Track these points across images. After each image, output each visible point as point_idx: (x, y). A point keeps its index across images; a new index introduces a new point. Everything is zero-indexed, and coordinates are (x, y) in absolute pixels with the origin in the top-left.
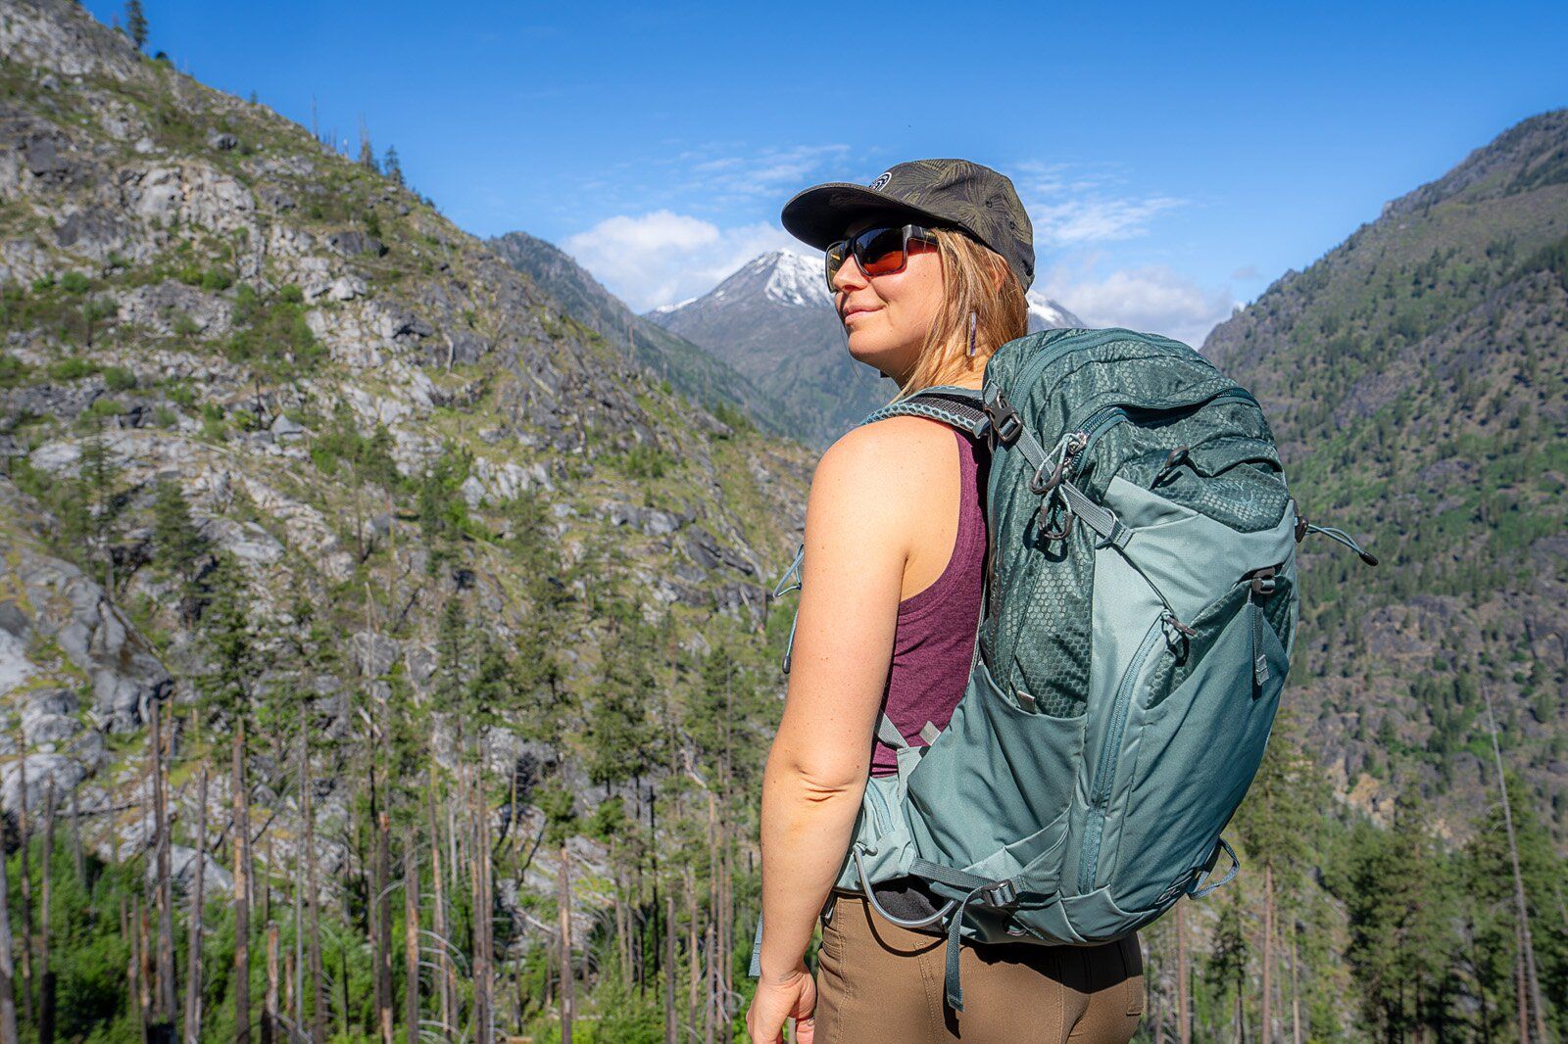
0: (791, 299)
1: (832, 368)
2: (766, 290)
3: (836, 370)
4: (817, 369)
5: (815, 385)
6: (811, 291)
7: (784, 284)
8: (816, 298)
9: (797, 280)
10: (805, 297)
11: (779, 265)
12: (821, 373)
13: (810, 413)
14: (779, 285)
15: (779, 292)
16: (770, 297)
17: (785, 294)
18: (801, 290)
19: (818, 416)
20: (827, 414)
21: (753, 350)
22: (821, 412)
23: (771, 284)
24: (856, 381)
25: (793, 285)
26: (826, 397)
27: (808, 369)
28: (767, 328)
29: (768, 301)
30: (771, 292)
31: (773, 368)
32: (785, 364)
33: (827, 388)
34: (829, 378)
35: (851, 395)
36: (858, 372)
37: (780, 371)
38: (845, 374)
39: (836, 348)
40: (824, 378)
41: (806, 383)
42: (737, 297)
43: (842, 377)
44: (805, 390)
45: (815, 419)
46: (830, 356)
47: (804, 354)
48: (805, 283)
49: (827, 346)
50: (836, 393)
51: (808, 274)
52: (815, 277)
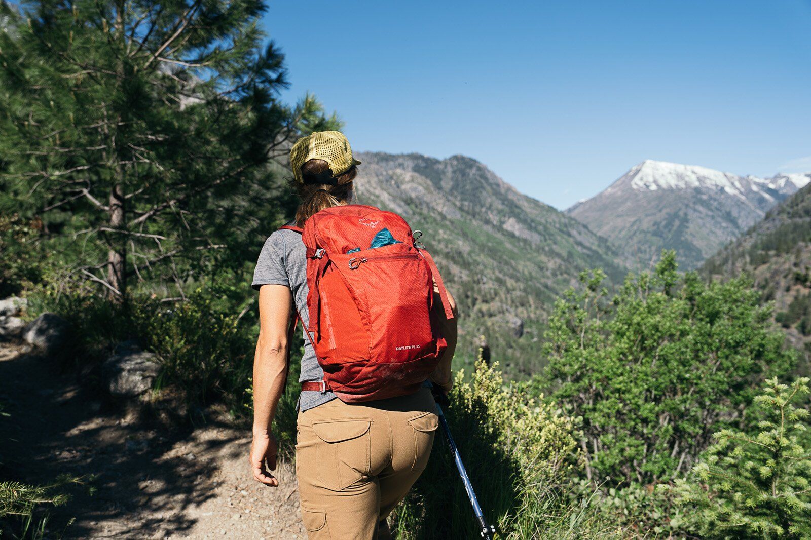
0: (647, 187)
1: (661, 222)
2: (633, 183)
3: (664, 223)
4: (652, 223)
5: (649, 232)
6: (663, 183)
7: (645, 179)
8: (664, 186)
9: (654, 177)
10: (658, 185)
11: (644, 169)
12: (654, 225)
13: (643, 248)
14: (641, 179)
15: (641, 184)
16: (634, 187)
17: (645, 185)
18: (655, 182)
19: (648, 250)
20: (654, 248)
21: (619, 216)
22: (650, 247)
23: (637, 179)
24: (674, 228)
25: (651, 179)
26: (655, 239)
27: (646, 224)
28: (629, 204)
29: (633, 190)
30: (636, 184)
31: (628, 225)
32: (635, 222)
33: (655, 234)
34: (658, 228)
35: (670, 236)
36: (677, 223)
37: (632, 226)
38: (669, 224)
39: (665, 211)
40: (655, 228)
41: (643, 231)
42: (617, 189)
43: (666, 226)
44: (642, 235)
45: (645, 251)
46: (661, 216)
47: (647, 216)
48: (658, 177)
49: (660, 211)
50: (661, 236)
51: (661, 172)
52: (666, 174)
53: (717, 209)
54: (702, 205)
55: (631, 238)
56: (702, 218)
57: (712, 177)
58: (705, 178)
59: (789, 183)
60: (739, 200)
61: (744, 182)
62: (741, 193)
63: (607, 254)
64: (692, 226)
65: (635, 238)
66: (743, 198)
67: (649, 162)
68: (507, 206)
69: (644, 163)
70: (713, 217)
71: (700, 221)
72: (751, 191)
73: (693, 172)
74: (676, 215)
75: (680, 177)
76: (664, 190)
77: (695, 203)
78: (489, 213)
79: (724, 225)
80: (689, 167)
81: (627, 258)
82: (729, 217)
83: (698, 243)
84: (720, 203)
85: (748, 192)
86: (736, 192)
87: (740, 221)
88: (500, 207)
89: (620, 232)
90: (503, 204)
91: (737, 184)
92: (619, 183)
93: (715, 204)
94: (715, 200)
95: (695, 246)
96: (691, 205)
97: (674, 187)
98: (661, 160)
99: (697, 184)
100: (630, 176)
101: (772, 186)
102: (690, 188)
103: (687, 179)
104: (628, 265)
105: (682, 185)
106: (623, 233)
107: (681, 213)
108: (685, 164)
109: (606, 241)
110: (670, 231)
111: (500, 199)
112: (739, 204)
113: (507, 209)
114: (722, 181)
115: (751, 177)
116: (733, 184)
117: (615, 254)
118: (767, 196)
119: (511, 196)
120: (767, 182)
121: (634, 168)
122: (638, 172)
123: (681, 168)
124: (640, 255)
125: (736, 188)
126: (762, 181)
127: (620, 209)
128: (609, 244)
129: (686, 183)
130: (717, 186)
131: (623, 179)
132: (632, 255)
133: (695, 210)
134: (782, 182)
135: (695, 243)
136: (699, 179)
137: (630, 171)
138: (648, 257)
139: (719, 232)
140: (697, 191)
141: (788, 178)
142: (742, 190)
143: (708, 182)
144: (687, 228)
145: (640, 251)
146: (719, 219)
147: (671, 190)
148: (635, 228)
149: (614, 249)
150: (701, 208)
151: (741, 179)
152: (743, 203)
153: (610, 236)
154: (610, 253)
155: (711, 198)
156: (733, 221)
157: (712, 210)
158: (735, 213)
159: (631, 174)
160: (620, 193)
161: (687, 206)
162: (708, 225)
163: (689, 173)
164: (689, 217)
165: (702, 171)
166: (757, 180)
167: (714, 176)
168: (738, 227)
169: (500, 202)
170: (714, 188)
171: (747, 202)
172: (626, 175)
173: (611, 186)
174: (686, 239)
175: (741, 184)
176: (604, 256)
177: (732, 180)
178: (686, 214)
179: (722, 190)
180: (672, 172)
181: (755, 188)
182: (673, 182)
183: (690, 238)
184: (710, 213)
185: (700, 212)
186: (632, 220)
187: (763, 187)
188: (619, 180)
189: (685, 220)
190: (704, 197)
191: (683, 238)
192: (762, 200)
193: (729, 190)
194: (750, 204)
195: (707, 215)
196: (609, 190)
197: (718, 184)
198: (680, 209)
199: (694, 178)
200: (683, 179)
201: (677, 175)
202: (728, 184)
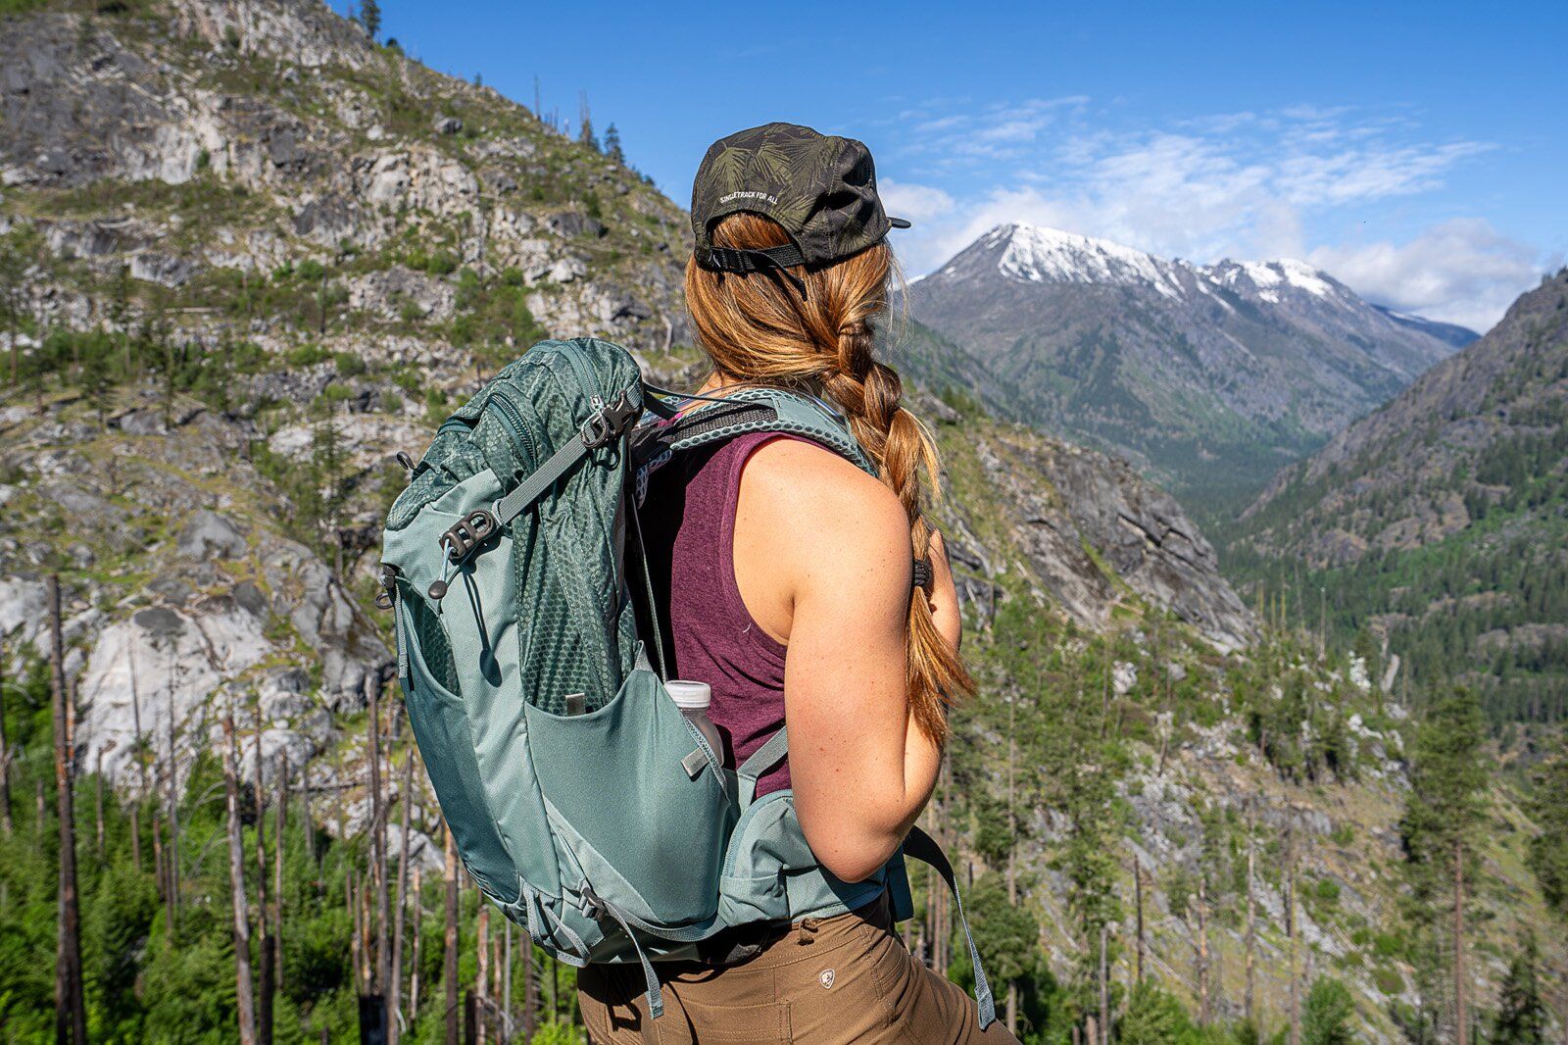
0: (1026, 274)
1: (1071, 349)
2: (1000, 265)
3: (1075, 352)
4: (1054, 350)
5: (1052, 367)
6: (1049, 266)
7: (1019, 259)
8: (1054, 274)
9: (1033, 254)
10: (1043, 272)
11: (1014, 239)
12: (1059, 354)
14: (1013, 259)
15: (1014, 268)
16: (1004, 273)
17: (1021, 269)
18: (1037, 265)
19: (1055, 403)
20: (1065, 400)
21: (986, 330)
22: (1058, 396)
23: (1005, 259)
24: (1097, 362)
25: (1029, 260)
26: (1063, 379)
27: (1045, 350)
28: (1000, 306)
29: (1001, 277)
30: (1005, 266)
31: (1008, 351)
32: (1020, 345)
33: (1064, 371)
34: (1067, 360)
35: (1091, 377)
36: (1099, 353)
37: (1016, 352)
38: (1085, 355)
39: (1075, 327)
40: (1061, 359)
41: (1040, 365)
42: (969, 273)
43: (1081, 358)
44: (1042, 372)
46: (1068, 336)
47: (1042, 334)
48: (1041, 257)
49: (1066, 325)
50: (1076, 376)
51: (1046, 247)
52: (1053, 251)
55: (1020, 377)
57: (1131, 262)
58: (1118, 261)
61: (1184, 275)
62: (1181, 295)
65: (1028, 375)
66: (1186, 304)
67: (1021, 225)
69: (1014, 226)
70: (1158, 343)
71: (1138, 350)
72: (1197, 291)
73: (1100, 250)
74: (1095, 338)
75: (1078, 257)
76: (1054, 281)
79: (1177, 359)
80: (1092, 240)
82: (1183, 345)
83: (1140, 392)
85: (1194, 295)
86: (1174, 293)
91: (1172, 276)
92: (967, 260)
95: (1136, 398)
97: (1071, 278)
99: (1109, 273)
100: (992, 251)
102: (1101, 281)
103: (1090, 262)
105: (1084, 275)
107: (1104, 334)
110: (1089, 366)
114: (1148, 270)
115: (1190, 264)
116: (1165, 277)
118: (1222, 302)
120: (1210, 273)
122: (1006, 242)
123: (1076, 240)
125: (1173, 287)
127: (986, 316)
129: (1091, 271)
130: (1140, 279)
133: (1128, 329)
134: (1233, 275)
135: (1135, 391)
136: (1113, 264)
139: (1171, 373)
141: (1242, 268)
142: (1183, 291)
143: (1125, 269)
144: (1120, 363)
146: (1168, 348)
147: (1066, 283)
151: (1176, 270)
156: (1191, 353)
159: (993, 246)
160: (977, 284)
161: (1112, 319)
162: (1151, 359)
163: (1093, 252)
164: (1119, 342)
165: (1113, 249)
167: (1134, 260)
170: (1138, 283)
174: (1121, 384)
175: (1178, 278)
177: (1165, 270)
178: (1113, 336)
179: (1151, 285)
180: (1065, 247)
181: (1202, 288)
182: (1068, 268)
183: (1126, 382)
184: (1153, 336)
185: (1137, 334)
186: (1013, 339)
187: (1211, 284)
189: (1113, 347)
191: (1115, 384)
192: (1220, 312)
193: (1162, 288)
195: (1149, 340)
197: (1143, 274)
198: (1101, 326)
199: (1101, 260)
200: (1084, 262)
201: (1073, 254)
202: (1158, 277)
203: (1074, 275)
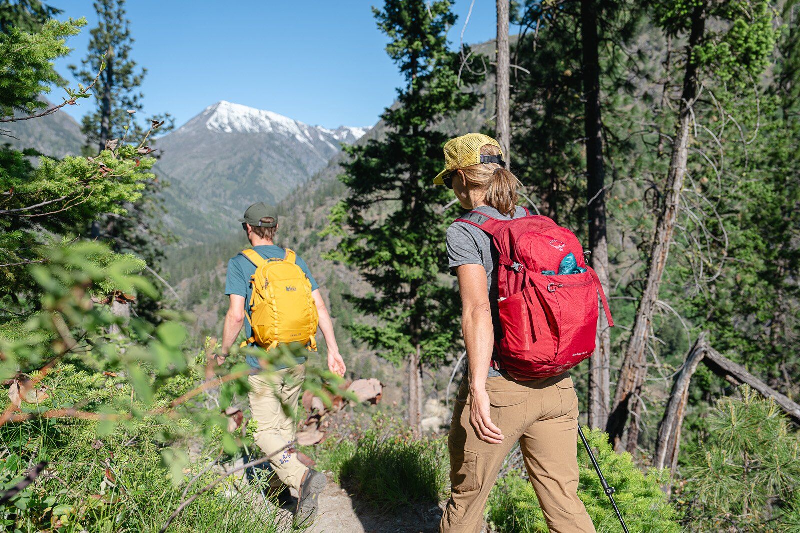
0: (223, 129)
1: (236, 167)
2: (208, 124)
3: (239, 167)
4: (227, 167)
5: (224, 176)
6: (237, 125)
7: (220, 120)
8: (239, 129)
9: (229, 119)
10: (233, 128)
11: (218, 110)
12: (229, 169)
13: (218, 192)
14: (217, 121)
15: (216, 125)
16: (210, 128)
17: (220, 126)
18: (230, 124)
19: (223, 194)
20: (229, 193)
21: (194, 158)
22: (225, 191)
23: (212, 120)
24: (249, 173)
25: (226, 121)
26: (229, 182)
27: (221, 168)
28: (203, 145)
29: (208, 130)
30: (211, 125)
31: (203, 168)
32: (210, 164)
33: (230, 178)
34: (233, 172)
35: (245, 181)
36: (251, 168)
37: (207, 169)
38: (243, 169)
39: (240, 155)
40: (230, 172)
41: (218, 175)
42: (192, 129)
43: (241, 171)
44: (217, 179)
45: (220, 196)
46: (236, 160)
47: (222, 159)
48: (233, 120)
49: (235, 154)
50: (236, 181)
51: (236, 115)
52: (241, 117)
53: (289, 156)
54: (275, 151)
55: (205, 181)
56: (275, 165)
57: (284, 124)
58: (278, 124)
59: (350, 135)
60: (308, 148)
61: (313, 132)
62: (310, 142)
63: (180, 198)
64: (265, 172)
65: (209, 181)
66: (312, 146)
67: (224, 103)
68: (63, 137)
69: (219, 104)
70: (285, 164)
71: (273, 166)
72: (319, 140)
73: (267, 118)
74: (251, 160)
75: (254, 121)
76: (239, 133)
77: (268, 149)
78: (40, 144)
79: (295, 172)
80: (264, 113)
81: (201, 202)
82: (299, 164)
83: (271, 188)
84: (291, 151)
85: (317, 141)
86: (306, 141)
87: (308, 169)
88: (54, 138)
89: (195, 174)
90: (57, 135)
91: (307, 133)
92: (193, 122)
93: (287, 150)
94: (287, 147)
95: (268, 191)
96: (265, 150)
97: (249, 131)
98: (236, 103)
99: (271, 130)
100: (205, 116)
101: (336, 137)
102: (265, 133)
103: (261, 124)
104: (202, 210)
105: (256, 129)
106: (198, 175)
107: (256, 158)
108: (260, 109)
109: (180, 183)
110: (244, 176)
111: (54, 130)
112: (308, 152)
113: (63, 142)
114: (294, 129)
115: (319, 127)
116: (303, 133)
117: (189, 197)
118: (332, 146)
119: (67, 127)
120: (332, 133)
121: (209, 108)
122: (213, 112)
123: (255, 112)
124: (215, 199)
125: (306, 137)
126: (328, 132)
127: (195, 151)
128: (182, 186)
129: (261, 128)
130: (289, 133)
131: (199, 118)
132: (207, 198)
133: (269, 156)
134: (345, 134)
135: (268, 188)
136: (274, 125)
137: (205, 111)
138: (222, 201)
139: (291, 179)
140: (270, 136)
141: (349, 131)
142: (311, 139)
143: (281, 128)
144: (261, 173)
145: (214, 195)
146: (291, 166)
147: (245, 134)
148: (210, 171)
149: (187, 192)
150: (274, 155)
151: (310, 129)
152: (311, 152)
153: (184, 179)
154: (183, 196)
155: (283, 144)
156: (303, 169)
157: (284, 157)
158: (304, 161)
159: (206, 114)
160: (194, 133)
161: (261, 151)
162: (280, 171)
163: (263, 118)
164: (263, 163)
165: (277, 118)
166: (324, 131)
167: (287, 123)
168: (307, 175)
169: (54, 133)
170: (286, 135)
171: (315, 151)
172: (201, 115)
173: (185, 126)
174: (260, 185)
175: (310, 133)
176: (177, 200)
177: (303, 129)
178: (260, 160)
179: (294, 136)
180: (248, 115)
181: (322, 138)
182: (248, 126)
183: (263, 183)
184: (283, 160)
185: (273, 158)
186: (207, 162)
187: (329, 137)
188: (193, 119)
189: (259, 165)
190: (277, 143)
191: (257, 184)
192: (328, 150)
193: (298, 137)
194: (318, 153)
195: (280, 162)
196: (183, 129)
197: (290, 130)
198: (254, 154)
199: (268, 123)
200: (257, 124)
201: (252, 119)
202: (299, 132)
203: (251, 130)
